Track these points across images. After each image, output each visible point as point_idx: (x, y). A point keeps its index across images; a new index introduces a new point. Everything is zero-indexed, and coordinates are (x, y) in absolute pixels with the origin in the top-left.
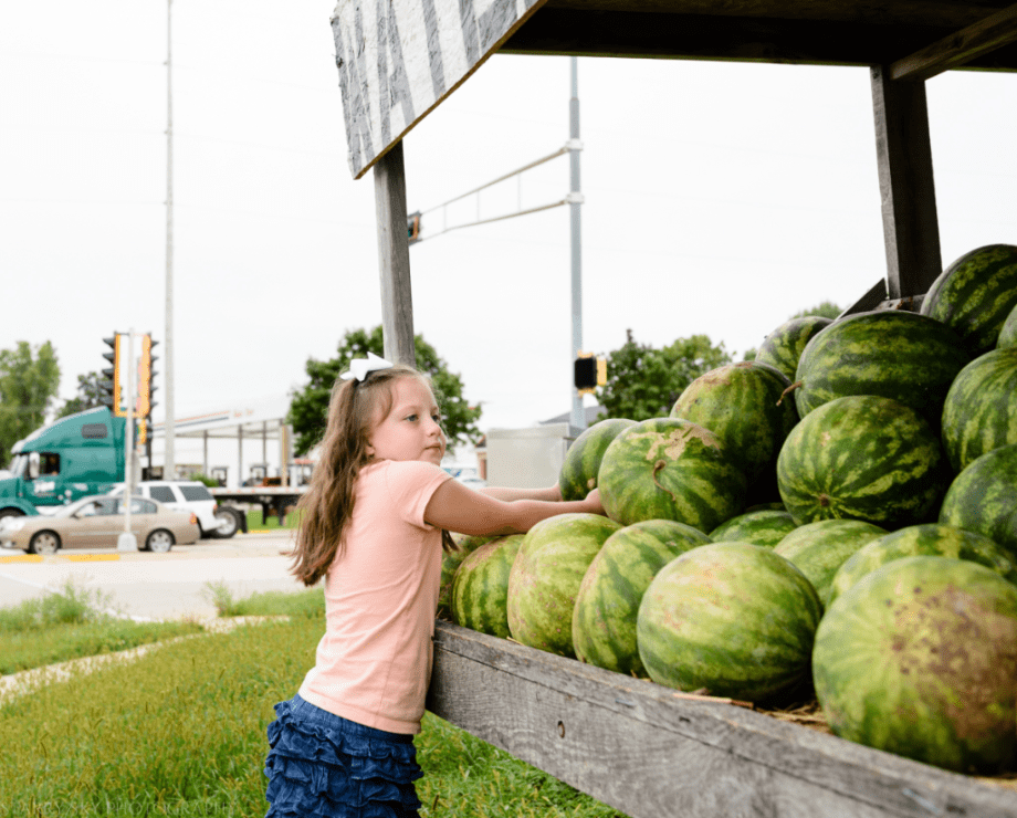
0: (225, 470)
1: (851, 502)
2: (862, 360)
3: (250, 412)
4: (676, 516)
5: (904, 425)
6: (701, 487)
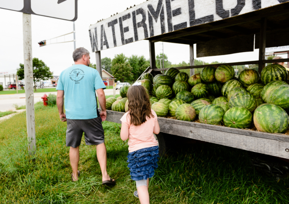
0: (2, 83)
1: (165, 96)
2: (163, 81)
3: (7, 73)
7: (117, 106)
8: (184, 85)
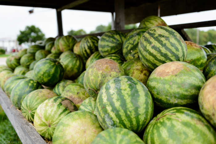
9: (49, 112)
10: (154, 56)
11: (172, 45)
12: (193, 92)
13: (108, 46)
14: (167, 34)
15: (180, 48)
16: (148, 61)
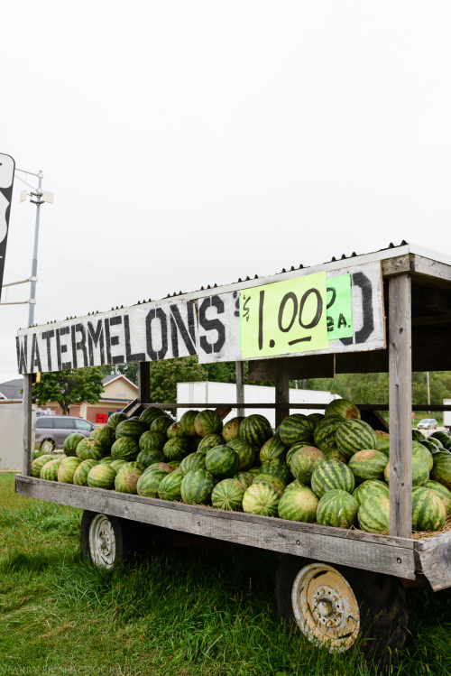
1: (123, 457)
2: (127, 430)
4: (92, 458)
5: (133, 443)
6: (97, 452)
7: (48, 471)
8: (154, 438)
9: (263, 493)
10: (352, 445)
11: (366, 436)
12: (381, 470)
13: (295, 432)
14: (361, 427)
15: (371, 438)
16: (346, 449)
